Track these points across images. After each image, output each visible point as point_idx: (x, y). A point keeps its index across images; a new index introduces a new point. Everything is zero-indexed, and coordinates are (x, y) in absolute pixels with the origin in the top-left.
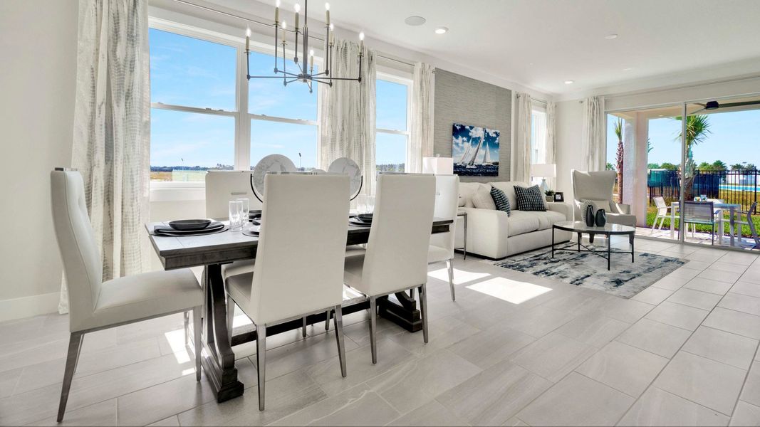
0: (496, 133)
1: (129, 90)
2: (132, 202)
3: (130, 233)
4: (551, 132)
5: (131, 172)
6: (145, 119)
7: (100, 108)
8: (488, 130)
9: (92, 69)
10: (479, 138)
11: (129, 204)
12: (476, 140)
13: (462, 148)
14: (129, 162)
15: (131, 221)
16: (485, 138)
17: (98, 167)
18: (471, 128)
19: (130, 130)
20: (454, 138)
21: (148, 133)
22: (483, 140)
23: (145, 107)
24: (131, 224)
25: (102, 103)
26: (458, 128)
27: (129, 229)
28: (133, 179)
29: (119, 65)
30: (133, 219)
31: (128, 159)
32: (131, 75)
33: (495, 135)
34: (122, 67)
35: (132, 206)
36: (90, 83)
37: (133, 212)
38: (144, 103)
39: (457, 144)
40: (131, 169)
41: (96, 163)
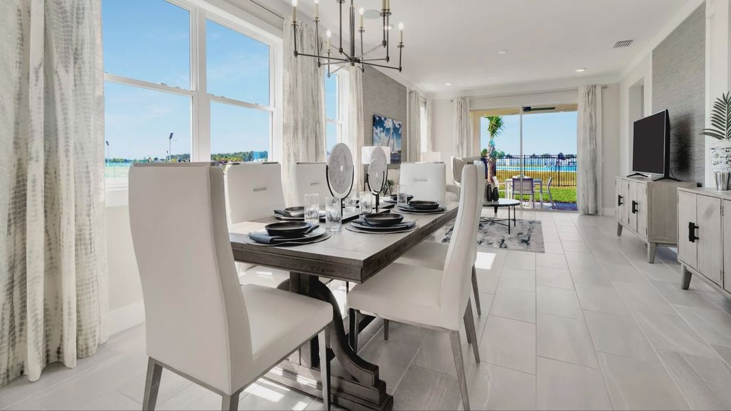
0: (399, 124)
1: (76, 49)
2: (89, 210)
3: (86, 254)
4: (430, 126)
5: (87, 167)
6: (98, 93)
7: (37, 72)
8: (395, 122)
9: (19, 10)
10: (390, 128)
11: (85, 213)
12: (388, 130)
13: (380, 138)
14: (83, 153)
15: (87, 237)
16: (394, 129)
17: (37, 161)
18: (385, 119)
19: (84, 108)
20: (374, 128)
21: (102, 112)
22: (392, 131)
23: (97, 75)
24: (88, 242)
25: (40, 65)
26: (377, 119)
27: (86, 249)
28: (89, 177)
29: (65, 12)
30: (90, 234)
31: (82, 148)
32: (78, 27)
33: (398, 127)
34: (69, 14)
35: (89, 215)
36: (16, 33)
37: (90, 225)
38: (96, 71)
39: (377, 134)
40: (87, 162)
41: (34, 155)
